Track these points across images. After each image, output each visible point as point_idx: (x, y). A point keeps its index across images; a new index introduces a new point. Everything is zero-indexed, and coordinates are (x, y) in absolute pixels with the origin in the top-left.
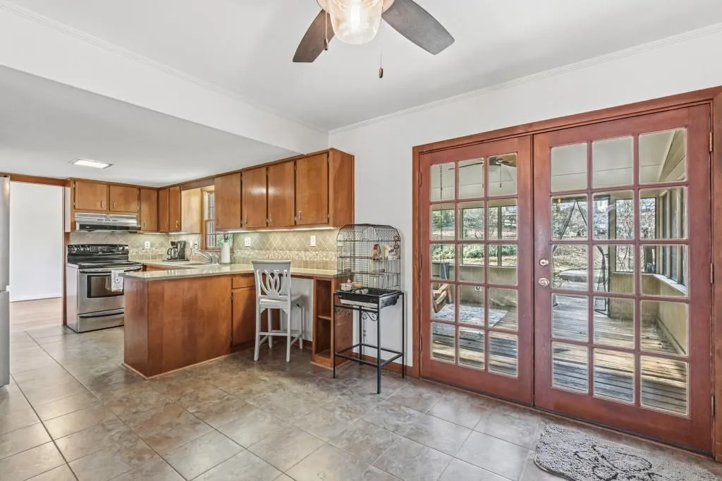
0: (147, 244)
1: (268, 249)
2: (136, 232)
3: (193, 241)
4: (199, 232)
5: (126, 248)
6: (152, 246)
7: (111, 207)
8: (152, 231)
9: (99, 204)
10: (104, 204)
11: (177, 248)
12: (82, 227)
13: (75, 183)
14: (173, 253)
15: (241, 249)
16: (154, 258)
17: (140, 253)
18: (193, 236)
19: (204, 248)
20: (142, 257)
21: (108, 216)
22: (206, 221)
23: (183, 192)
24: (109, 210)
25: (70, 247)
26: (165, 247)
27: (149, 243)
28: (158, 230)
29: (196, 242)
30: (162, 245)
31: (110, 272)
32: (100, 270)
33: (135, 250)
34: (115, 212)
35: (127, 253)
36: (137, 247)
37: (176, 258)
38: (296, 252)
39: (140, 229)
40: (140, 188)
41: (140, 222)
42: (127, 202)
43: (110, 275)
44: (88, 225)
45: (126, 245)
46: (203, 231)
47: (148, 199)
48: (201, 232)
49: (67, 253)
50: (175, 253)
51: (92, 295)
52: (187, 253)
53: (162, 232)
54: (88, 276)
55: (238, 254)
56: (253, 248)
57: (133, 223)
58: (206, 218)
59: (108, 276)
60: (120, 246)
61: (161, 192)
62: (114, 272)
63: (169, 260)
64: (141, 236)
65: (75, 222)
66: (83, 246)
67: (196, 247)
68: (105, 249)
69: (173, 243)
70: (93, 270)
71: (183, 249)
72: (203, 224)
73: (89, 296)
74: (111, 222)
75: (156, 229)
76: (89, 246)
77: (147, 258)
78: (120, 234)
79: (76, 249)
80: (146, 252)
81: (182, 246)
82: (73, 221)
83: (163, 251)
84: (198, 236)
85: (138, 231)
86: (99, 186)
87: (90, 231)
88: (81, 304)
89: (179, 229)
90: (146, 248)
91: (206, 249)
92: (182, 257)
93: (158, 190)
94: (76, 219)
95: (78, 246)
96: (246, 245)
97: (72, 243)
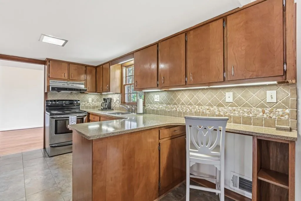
0: (90, 100)
1: (175, 104)
2: (84, 93)
3: (116, 98)
4: (120, 92)
5: (79, 102)
6: (92, 101)
7: (70, 77)
8: (93, 92)
9: (63, 75)
10: (66, 75)
11: (107, 102)
12: (53, 89)
13: (49, 62)
14: (104, 105)
15: (151, 103)
16: (94, 108)
17: (86, 105)
18: (116, 95)
19: (123, 102)
20: (87, 107)
21: (69, 82)
22: (125, 85)
23: (111, 67)
24: (69, 79)
25: (47, 101)
26: (100, 102)
27: (91, 99)
28: (96, 92)
29: (118, 99)
30: (98, 100)
31: (69, 117)
32: (62, 116)
33: (84, 103)
34: (72, 80)
35: (79, 104)
36: (85, 102)
37: (106, 109)
38: (207, 107)
39: (86, 90)
40: (86, 66)
41: (86, 86)
42: (79, 74)
43: (69, 119)
44: (56, 88)
45: (79, 101)
46: (122, 92)
47: (91, 72)
48: (121, 92)
49: (46, 105)
50: (105, 105)
51: (58, 132)
52: (113, 105)
53: (98, 93)
54: (55, 120)
55: (149, 107)
56: (162, 103)
57: (82, 87)
58: (124, 83)
59: (67, 120)
60: (76, 101)
61: (98, 69)
62: (71, 118)
63: (102, 110)
64: (87, 95)
65: (49, 86)
66: (55, 101)
67: (118, 102)
68: (67, 102)
69: (104, 99)
70: (58, 116)
71: (110, 103)
72: (122, 87)
73: (56, 133)
74: (70, 86)
75: (95, 91)
76: (58, 101)
77: (90, 108)
78: (76, 93)
79: (50, 103)
80: (90, 104)
81: (109, 102)
82: (48, 85)
83: (99, 104)
84: (119, 95)
85: (85, 92)
86: (63, 64)
87: (59, 92)
88: (51, 138)
89: (109, 90)
90: (89, 102)
91: (124, 103)
92: (109, 108)
93: (96, 67)
94: (50, 84)
95: (51, 101)
96: (156, 100)
97: (49, 99)
